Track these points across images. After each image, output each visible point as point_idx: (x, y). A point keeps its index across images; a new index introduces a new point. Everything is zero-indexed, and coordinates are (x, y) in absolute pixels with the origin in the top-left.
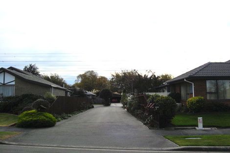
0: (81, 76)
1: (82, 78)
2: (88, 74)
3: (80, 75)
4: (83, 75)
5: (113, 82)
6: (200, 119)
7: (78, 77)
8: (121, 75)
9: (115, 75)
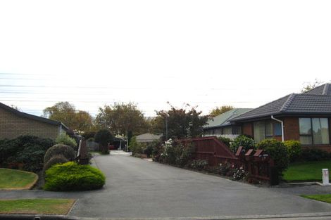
0: (49, 109)
1: (51, 113)
2: (60, 108)
3: (49, 108)
4: (53, 108)
5: (100, 119)
6: (325, 171)
7: (45, 111)
8: (112, 109)
9: (104, 108)
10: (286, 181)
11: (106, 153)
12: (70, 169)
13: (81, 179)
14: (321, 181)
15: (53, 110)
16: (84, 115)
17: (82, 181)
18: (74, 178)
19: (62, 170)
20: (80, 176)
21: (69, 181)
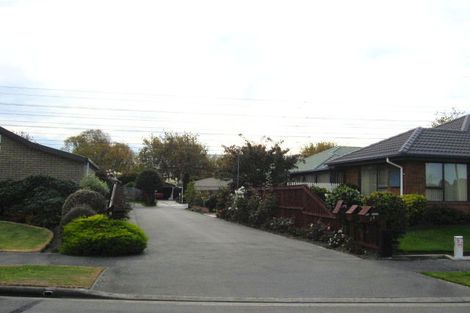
0: (73, 140)
1: (75, 144)
2: (90, 139)
3: (73, 138)
4: (78, 138)
5: (145, 156)
6: (459, 239)
7: (67, 142)
8: (163, 142)
9: (150, 140)
10: (402, 252)
11: (151, 204)
12: (97, 225)
13: (112, 238)
14: (452, 253)
15: (79, 141)
16: (123, 149)
17: (114, 241)
18: (103, 238)
19: (86, 226)
20: (111, 235)
21: (96, 242)
